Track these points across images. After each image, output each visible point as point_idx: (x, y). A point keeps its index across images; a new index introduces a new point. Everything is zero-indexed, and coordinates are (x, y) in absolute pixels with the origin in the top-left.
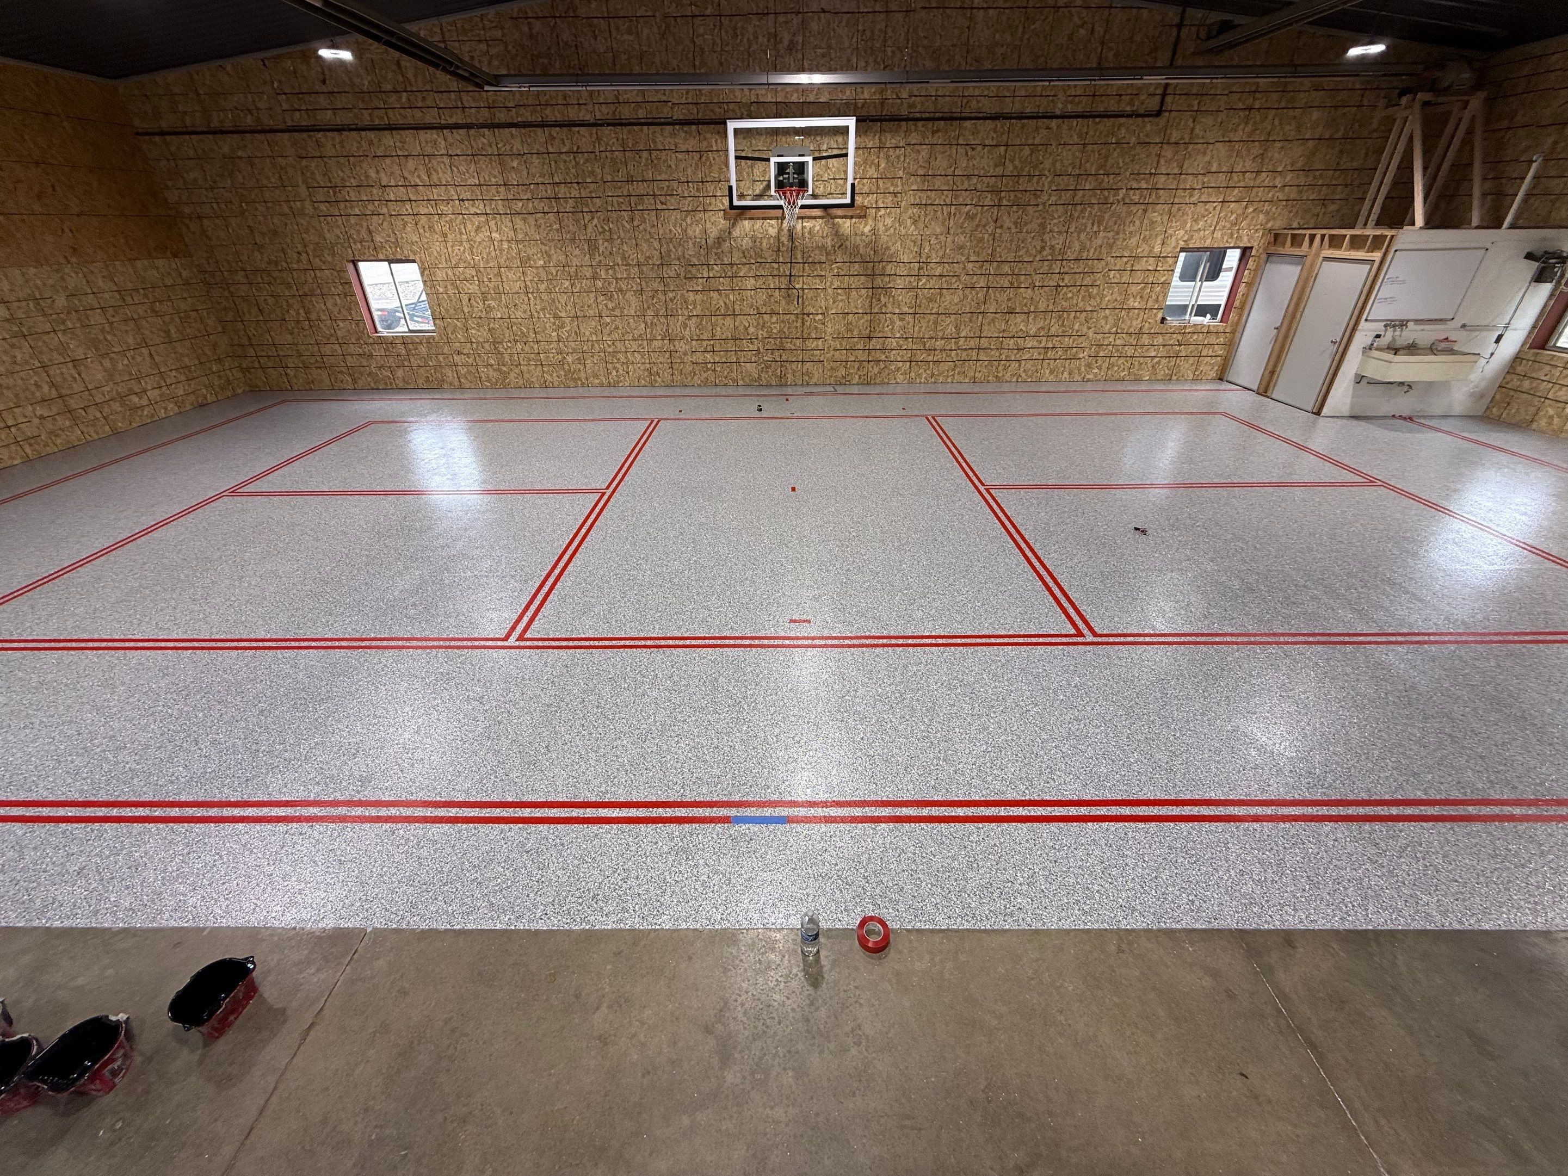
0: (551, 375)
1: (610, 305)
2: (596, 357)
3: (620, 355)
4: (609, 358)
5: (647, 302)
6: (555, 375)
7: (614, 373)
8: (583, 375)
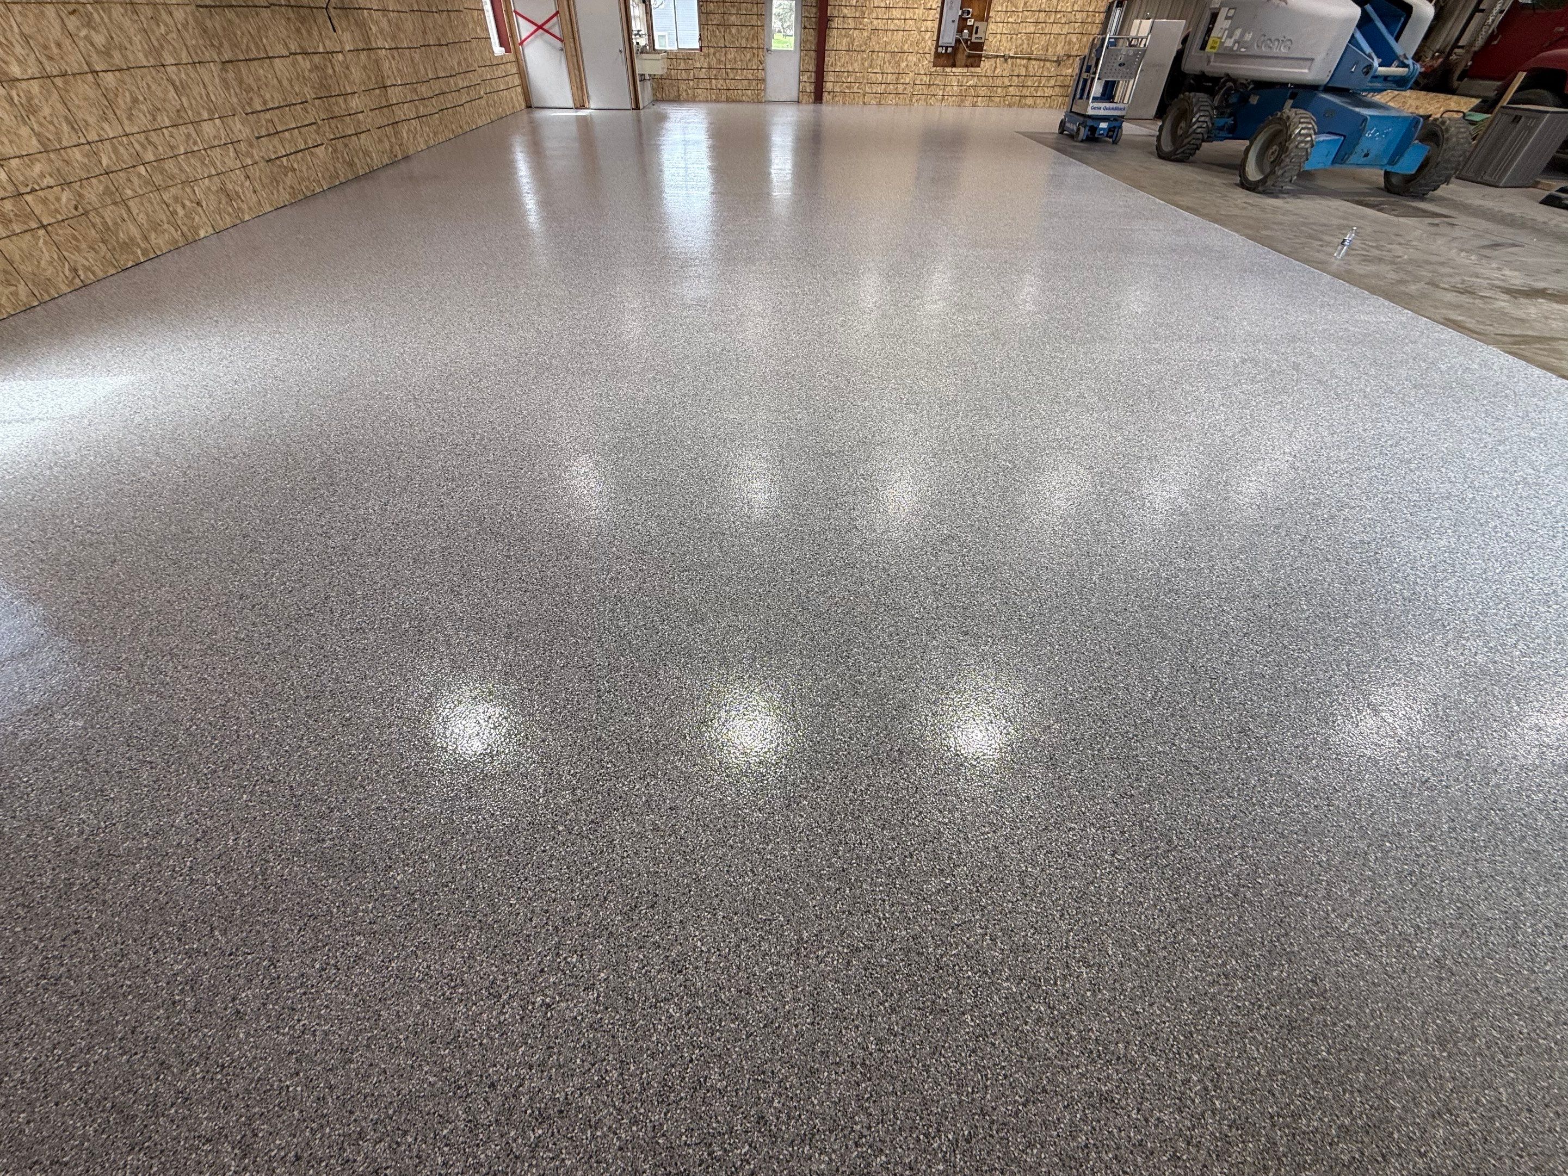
0: (78, 249)
1: (99, 39)
2: (135, 180)
3: (169, 165)
4: (158, 179)
5: (153, 31)
6: (84, 246)
7: (181, 212)
8: (135, 231)
